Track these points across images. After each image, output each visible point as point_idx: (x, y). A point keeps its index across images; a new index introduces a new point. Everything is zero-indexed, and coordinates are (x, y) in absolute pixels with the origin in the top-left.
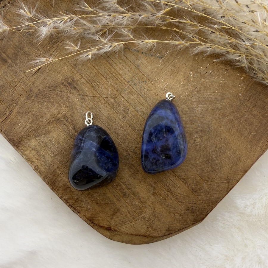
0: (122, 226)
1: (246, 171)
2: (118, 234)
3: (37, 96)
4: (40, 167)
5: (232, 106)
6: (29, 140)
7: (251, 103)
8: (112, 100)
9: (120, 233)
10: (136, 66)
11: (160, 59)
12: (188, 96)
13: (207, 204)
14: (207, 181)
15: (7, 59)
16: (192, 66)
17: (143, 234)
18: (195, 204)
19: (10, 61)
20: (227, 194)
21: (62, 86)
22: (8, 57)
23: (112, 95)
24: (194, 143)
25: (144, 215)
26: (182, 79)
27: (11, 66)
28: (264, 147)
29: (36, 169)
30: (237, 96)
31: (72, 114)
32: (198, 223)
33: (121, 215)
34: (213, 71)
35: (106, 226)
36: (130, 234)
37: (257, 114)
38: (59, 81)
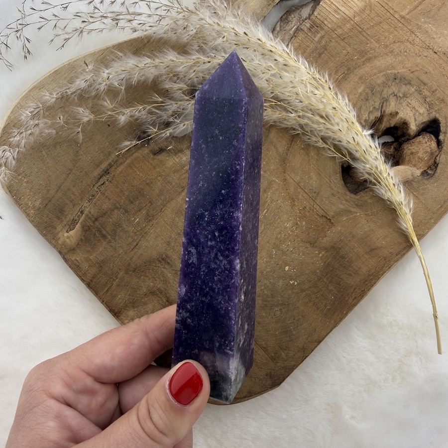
1: (320, 342)
3: (134, 271)
5: (310, 282)
6: (128, 310)
7: (328, 279)
12: (270, 272)
13: (284, 370)
14: (285, 350)
15: (107, 235)
16: (275, 244)
18: (273, 370)
19: (109, 237)
20: (303, 360)
21: (158, 262)
22: (108, 233)
24: (274, 315)
27: (111, 242)
28: (338, 320)
30: (315, 272)
31: (166, 287)
32: (276, 387)
34: (294, 249)
37: (333, 289)
38: (154, 257)
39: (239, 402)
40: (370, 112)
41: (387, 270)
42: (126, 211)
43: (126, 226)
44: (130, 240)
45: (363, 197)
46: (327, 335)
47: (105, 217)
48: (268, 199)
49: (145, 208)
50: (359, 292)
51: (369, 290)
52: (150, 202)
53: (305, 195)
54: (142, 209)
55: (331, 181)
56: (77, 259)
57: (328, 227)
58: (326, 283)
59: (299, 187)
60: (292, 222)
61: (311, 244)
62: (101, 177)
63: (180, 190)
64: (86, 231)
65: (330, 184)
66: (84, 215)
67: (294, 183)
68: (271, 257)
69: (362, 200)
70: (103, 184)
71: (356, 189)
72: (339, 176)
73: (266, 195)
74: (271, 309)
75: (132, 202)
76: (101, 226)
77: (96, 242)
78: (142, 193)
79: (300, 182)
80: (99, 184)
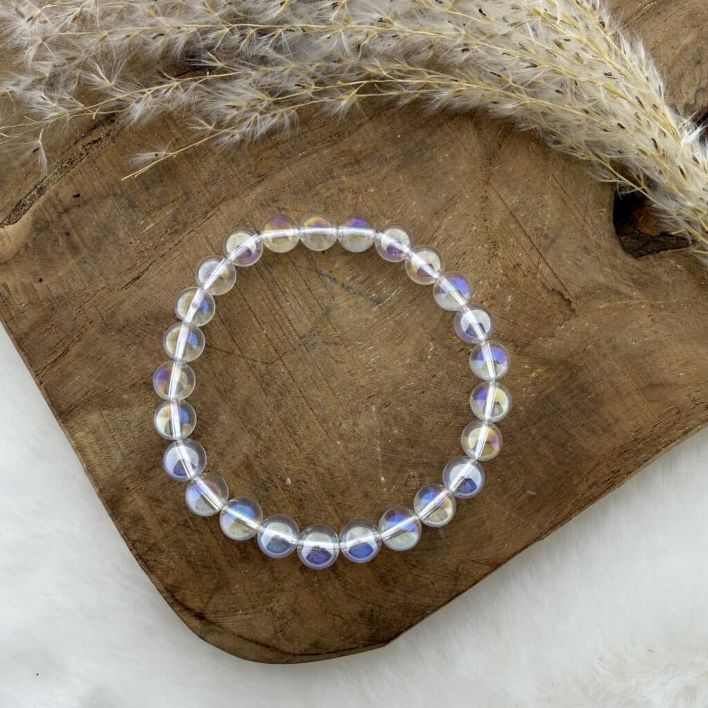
0: (228, 616)
1: (496, 565)
2: (216, 631)
3: (121, 331)
4: (98, 469)
6: (89, 412)
7: (540, 429)
8: (263, 368)
9: (220, 630)
10: (324, 309)
11: (375, 305)
12: (415, 389)
13: (403, 612)
14: (415, 567)
15: (81, 245)
16: (436, 330)
17: (264, 641)
18: (379, 606)
19: (85, 252)
20: (449, 601)
23: (264, 357)
24: (405, 485)
25: (273, 604)
26: (409, 354)
27: (86, 262)
28: (547, 525)
29: (89, 471)
30: (513, 409)
32: (377, 645)
33: (230, 596)
35: (197, 610)
36: (239, 636)
37: (548, 454)
38: (169, 309)
39: (287, 662)
40: (701, 90)
41: (679, 438)
42: (132, 205)
43: (125, 233)
44: (127, 264)
45: (653, 267)
46: (515, 554)
47: (86, 208)
48: (441, 231)
49: (171, 204)
50: (606, 471)
51: (629, 473)
52: (185, 193)
53: (523, 238)
54: (166, 205)
55: (587, 218)
56: (9, 284)
57: (561, 316)
58: (534, 439)
59: (513, 220)
60: (482, 290)
61: (517, 346)
62: (96, 127)
63: (253, 181)
64: (40, 231)
65: (583, 226)
66: (42, 197)
67: (504, 208)
68: (422, 359)
69: (648, 274)
70: (95, 142)
71: (640, 248)
72: (606, 213)
73: (436, 224)
74: (399, 471)
75: (147, 188)
76: (74, 225)
77: (56, 257)
78: (173, 172)
79: (516, 209)
80: (89, 139)
